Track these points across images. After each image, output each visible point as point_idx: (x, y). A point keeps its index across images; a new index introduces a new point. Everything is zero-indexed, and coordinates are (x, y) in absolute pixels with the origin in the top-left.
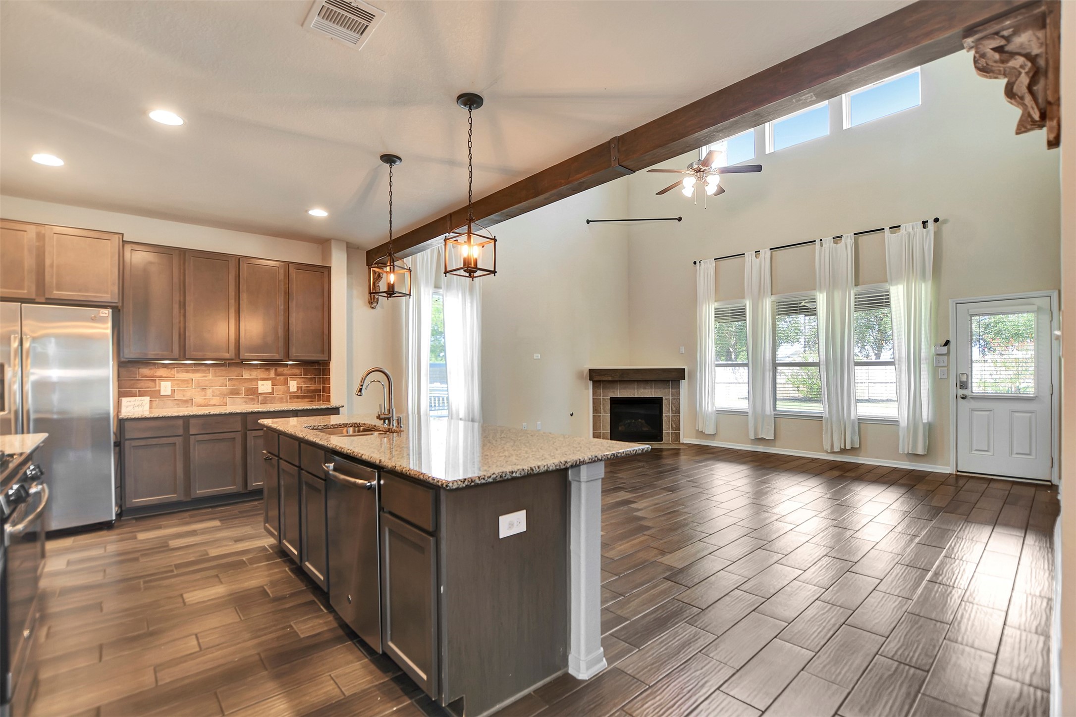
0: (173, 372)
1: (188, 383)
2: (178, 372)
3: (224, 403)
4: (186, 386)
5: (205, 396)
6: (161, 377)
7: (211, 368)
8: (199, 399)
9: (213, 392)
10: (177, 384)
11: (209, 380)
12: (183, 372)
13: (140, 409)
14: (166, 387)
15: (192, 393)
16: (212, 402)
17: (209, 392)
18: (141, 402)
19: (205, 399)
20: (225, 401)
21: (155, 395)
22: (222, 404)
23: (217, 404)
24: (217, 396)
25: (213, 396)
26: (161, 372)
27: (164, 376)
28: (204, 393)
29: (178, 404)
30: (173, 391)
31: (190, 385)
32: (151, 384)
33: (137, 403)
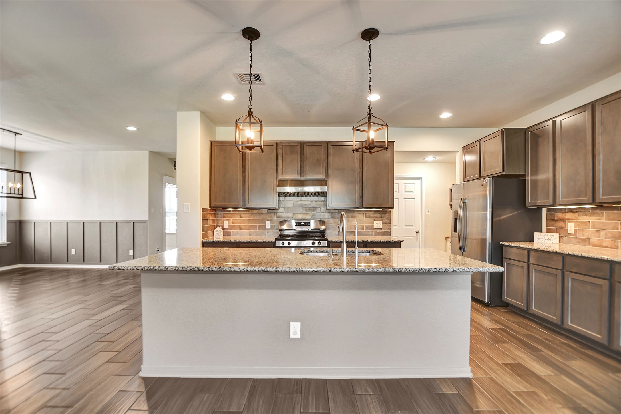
0: (576, 215)
1: (586, 225)
2: (579, 215)
3: (615, 246)
4: (585, 227)
5: (599, 237)
6: (568, 219)
7: (604, 212)
8: (594, 239)
9: (606, 234)
10: (579, 225)
11: (603, 223)
12: (583, 215)
13: (550, 242)
14: (571, 227)
15: (589, 234)
16: (604, 244)
17: (603, 233)
18: (550, 237)
19: (599, 240)
20: (616, 244)
21: (562, 233)
22: (613, 246)
23: (609, 246)
24: (609, 238)
25: (606, 238)
26: (569, 215)
27: (570, 218)
28: (598, 234)
29: (579, 242)
30: (576, 231)
31: (588, 226)
32: (562, 224)
33: (547, 237)
